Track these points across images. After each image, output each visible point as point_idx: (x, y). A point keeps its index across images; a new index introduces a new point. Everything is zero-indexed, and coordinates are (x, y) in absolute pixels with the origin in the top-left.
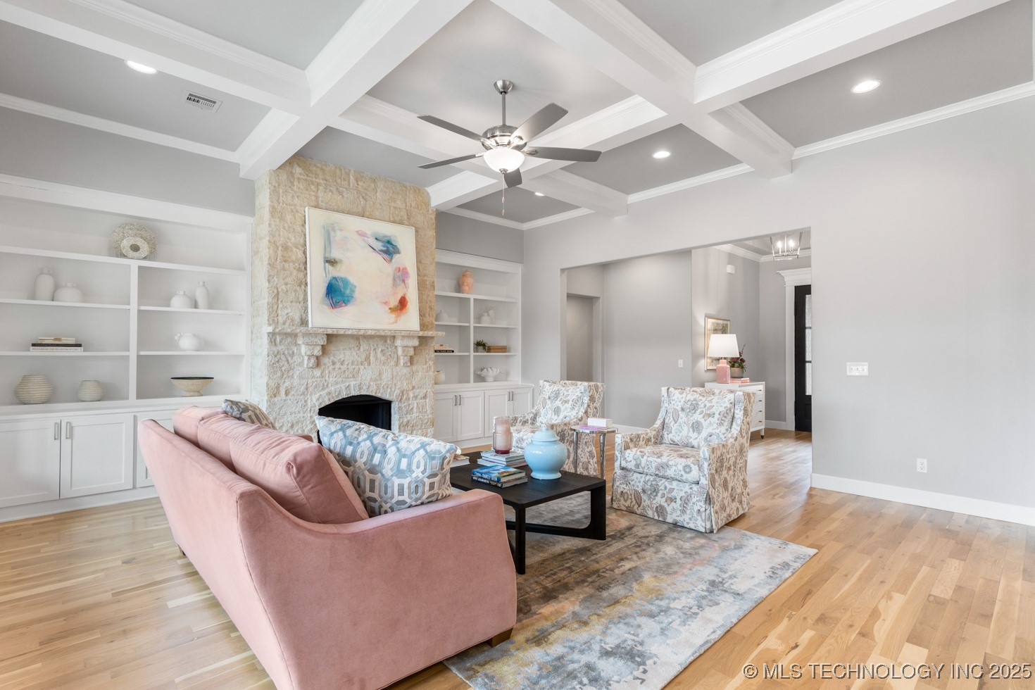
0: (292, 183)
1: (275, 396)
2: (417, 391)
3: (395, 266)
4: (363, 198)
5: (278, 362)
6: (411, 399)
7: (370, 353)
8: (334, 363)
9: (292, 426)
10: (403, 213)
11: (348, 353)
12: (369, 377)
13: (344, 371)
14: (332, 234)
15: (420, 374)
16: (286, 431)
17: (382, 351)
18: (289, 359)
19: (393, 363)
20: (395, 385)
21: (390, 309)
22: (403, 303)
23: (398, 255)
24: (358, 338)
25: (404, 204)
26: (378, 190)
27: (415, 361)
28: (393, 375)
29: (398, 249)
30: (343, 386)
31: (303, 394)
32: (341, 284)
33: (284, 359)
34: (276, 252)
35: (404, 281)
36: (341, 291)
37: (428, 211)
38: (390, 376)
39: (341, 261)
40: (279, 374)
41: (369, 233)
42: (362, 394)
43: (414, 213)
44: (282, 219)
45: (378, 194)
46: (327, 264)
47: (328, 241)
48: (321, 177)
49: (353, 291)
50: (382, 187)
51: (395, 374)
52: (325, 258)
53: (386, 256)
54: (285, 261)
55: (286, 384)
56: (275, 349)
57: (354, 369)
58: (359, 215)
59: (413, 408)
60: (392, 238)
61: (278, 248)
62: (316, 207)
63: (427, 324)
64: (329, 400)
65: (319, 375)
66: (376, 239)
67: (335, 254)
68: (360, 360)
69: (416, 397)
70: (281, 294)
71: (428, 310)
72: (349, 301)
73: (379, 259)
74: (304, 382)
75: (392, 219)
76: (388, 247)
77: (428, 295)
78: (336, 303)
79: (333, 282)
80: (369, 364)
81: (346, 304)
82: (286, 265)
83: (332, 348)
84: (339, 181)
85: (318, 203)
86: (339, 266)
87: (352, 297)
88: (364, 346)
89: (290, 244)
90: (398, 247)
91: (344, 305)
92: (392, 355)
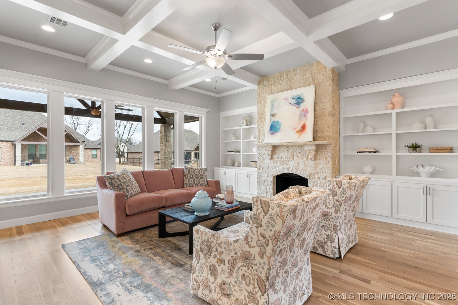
0: (264, 88)
1: (259, 170)
2: (319, 175)
3: (301, 110)
4: (290, 81)
5: (260, 157)
6: (316, 178)
7: (293, 154)
8: (278, 158)
9: (264, 182)
10: (311, 80)
11: (283, 153)
12: (293, 165)
13: (282, 162)
14: (274, 103)
15: (322, 165)
16: (263, 183)
17: (299, 152)
18: (263, 156)
19: (305, 159)
20: (307, 170)
21: (296, 131)
22: (304, 128)
23: (303, 103)
24: (288, 147)
25: (311, 74)
26: (297, 74)
27: (318, 157)
28: (305, 164)
29: (303, 100)
30: (281, 168)
31: (267, 170)
32: (276, 124)
33: (262, 156)
34: (259, 116)
35: (305, 116)
36: (275, 127)
37: (326, 71)
38: (303, 165)
39: (277, 114)
40: (260, 161)
41: (289, 97)
42: (289, 172)
43: (317, 76)
44: (261, 103)
45: (297, 76)
46: (271, 117)
47: (273, 106)
48: (273, 81)
49: (280, 126)
50: (298, 71)
51: (306, 164)
52: (271, 114)
53: (297, 106)
54: (262, 119)
55: (262, 166)
56: (259, 152)
57: (286, 161)
58: (288, 90)
59: (317, 184)
60: (301, 95)
61: (260, 115)
62: (272, 93)
63: (325, 136)
64: (276, 173)
65: (272, 162)
66: (293, 99)
67: (275, 112)
68: (288, 157)
69: (319, 178)
70: (261, 131)
71: (327, 128)
72: (278, 131)
73: (293, 108)
74: (268, 165)
75: (304, 85)
76: (298, 101)
77: (327, 120)
78: (273, 132)
79: (273, 123)
80: (293, 159)
81: (277, 132)
82: (262, 120)
83: (277, 151)
84: (280, 79)
85: (272, 92)
86: (276, 116)
87: (280, 129)
88: (291, 150)
89: (263, 112)
90: (304, 99)
91: (276, 133)
92: (305, 155)
